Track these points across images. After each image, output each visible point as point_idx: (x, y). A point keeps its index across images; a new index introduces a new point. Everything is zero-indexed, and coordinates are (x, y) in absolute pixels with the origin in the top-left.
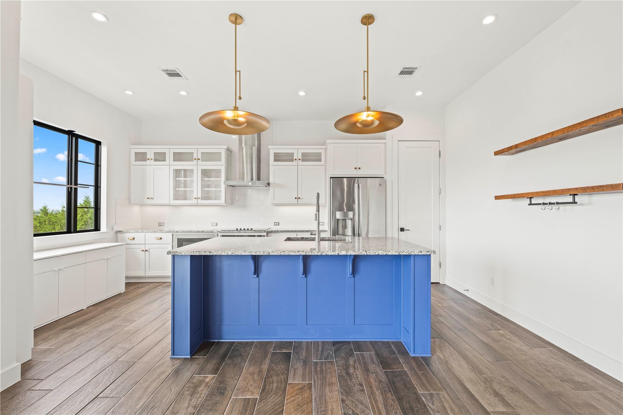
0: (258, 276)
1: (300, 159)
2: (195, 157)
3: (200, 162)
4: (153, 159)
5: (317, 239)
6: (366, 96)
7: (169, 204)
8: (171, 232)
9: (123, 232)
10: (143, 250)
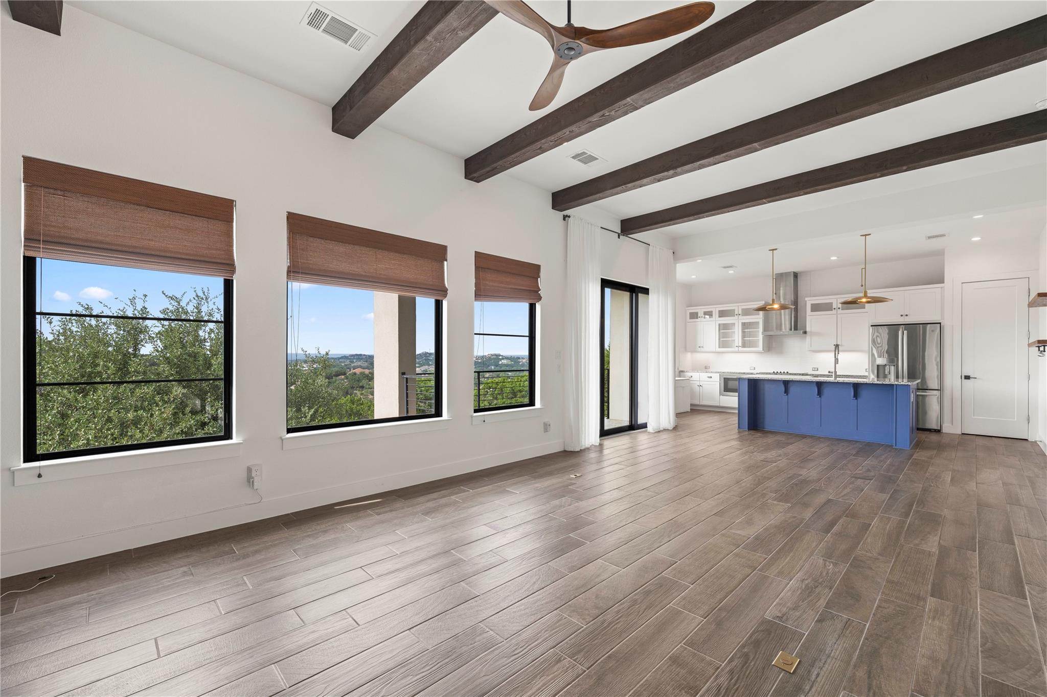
0: (787, 395)
1: (839, 308)
2: (736, 313)
3: (740, 317)
4: (703, 316)
5: (834, 377)
6: (864, 284)
7: (715, 351)
8: (718, 373)
10: (700, 385)
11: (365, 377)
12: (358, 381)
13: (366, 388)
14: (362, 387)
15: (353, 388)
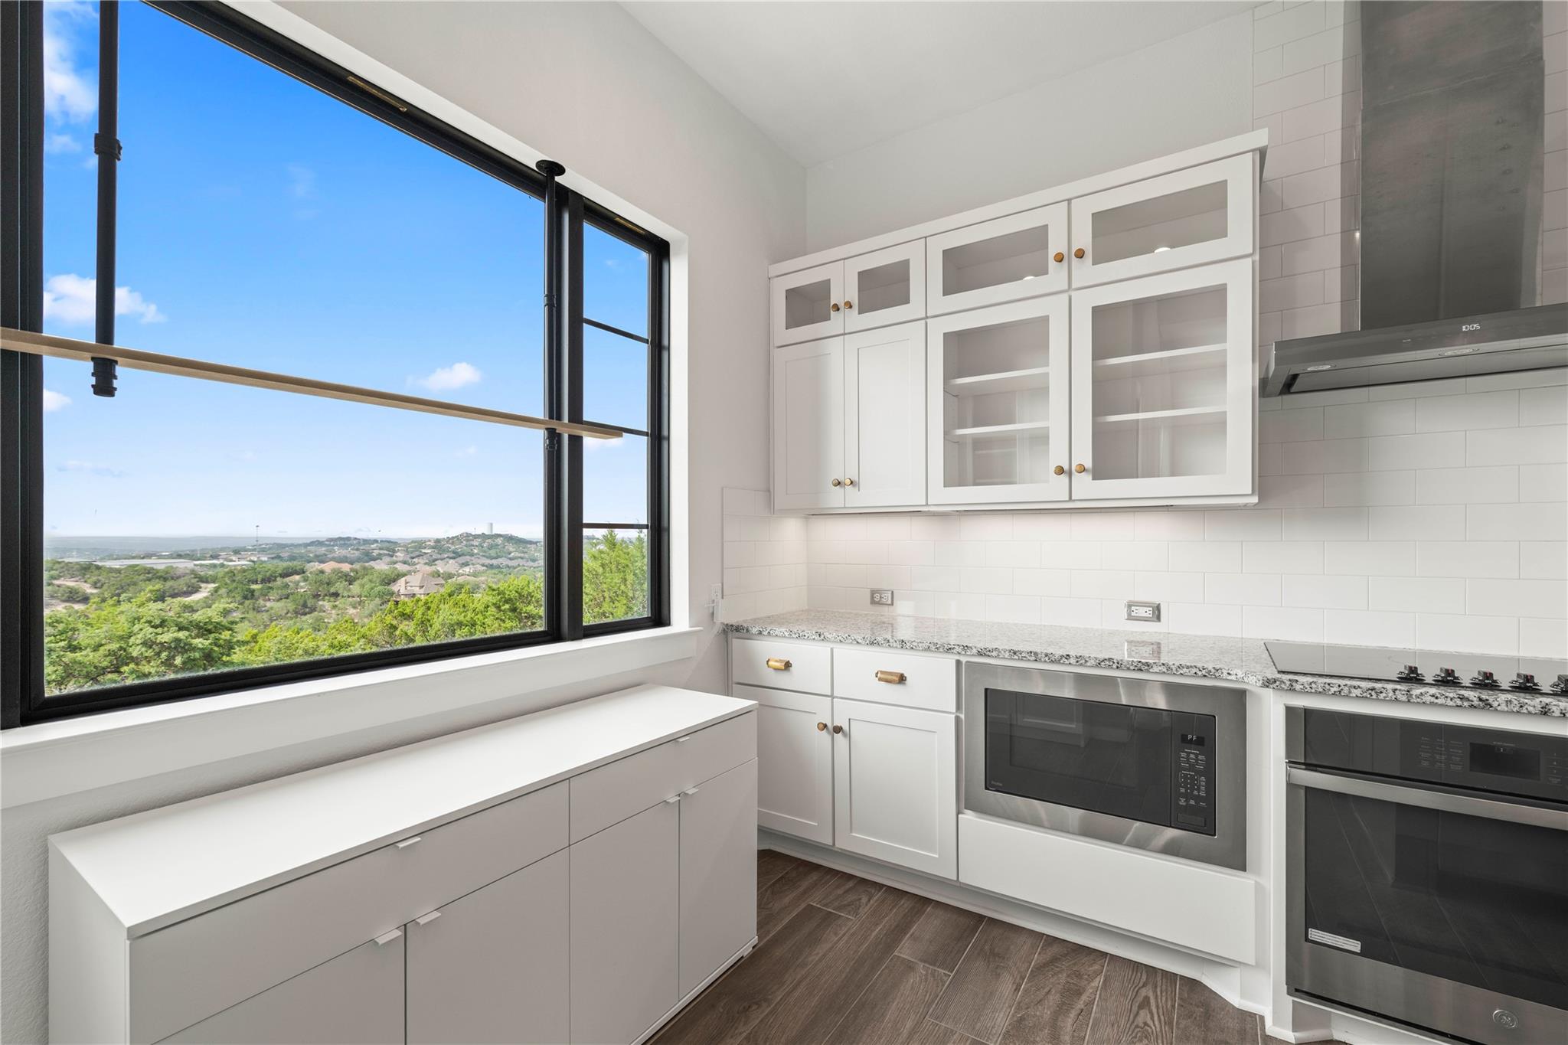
2: (1056, 244)
3: (1085, 271)
4: (855, 302)
7: (927, 505)
8: (950, 651)
9: (748, 631)
10: (825, 726)
11: (341, 577)
12: (328, 584)
13: (343, 597)
14: (336, 595)
15: (316, 596)
